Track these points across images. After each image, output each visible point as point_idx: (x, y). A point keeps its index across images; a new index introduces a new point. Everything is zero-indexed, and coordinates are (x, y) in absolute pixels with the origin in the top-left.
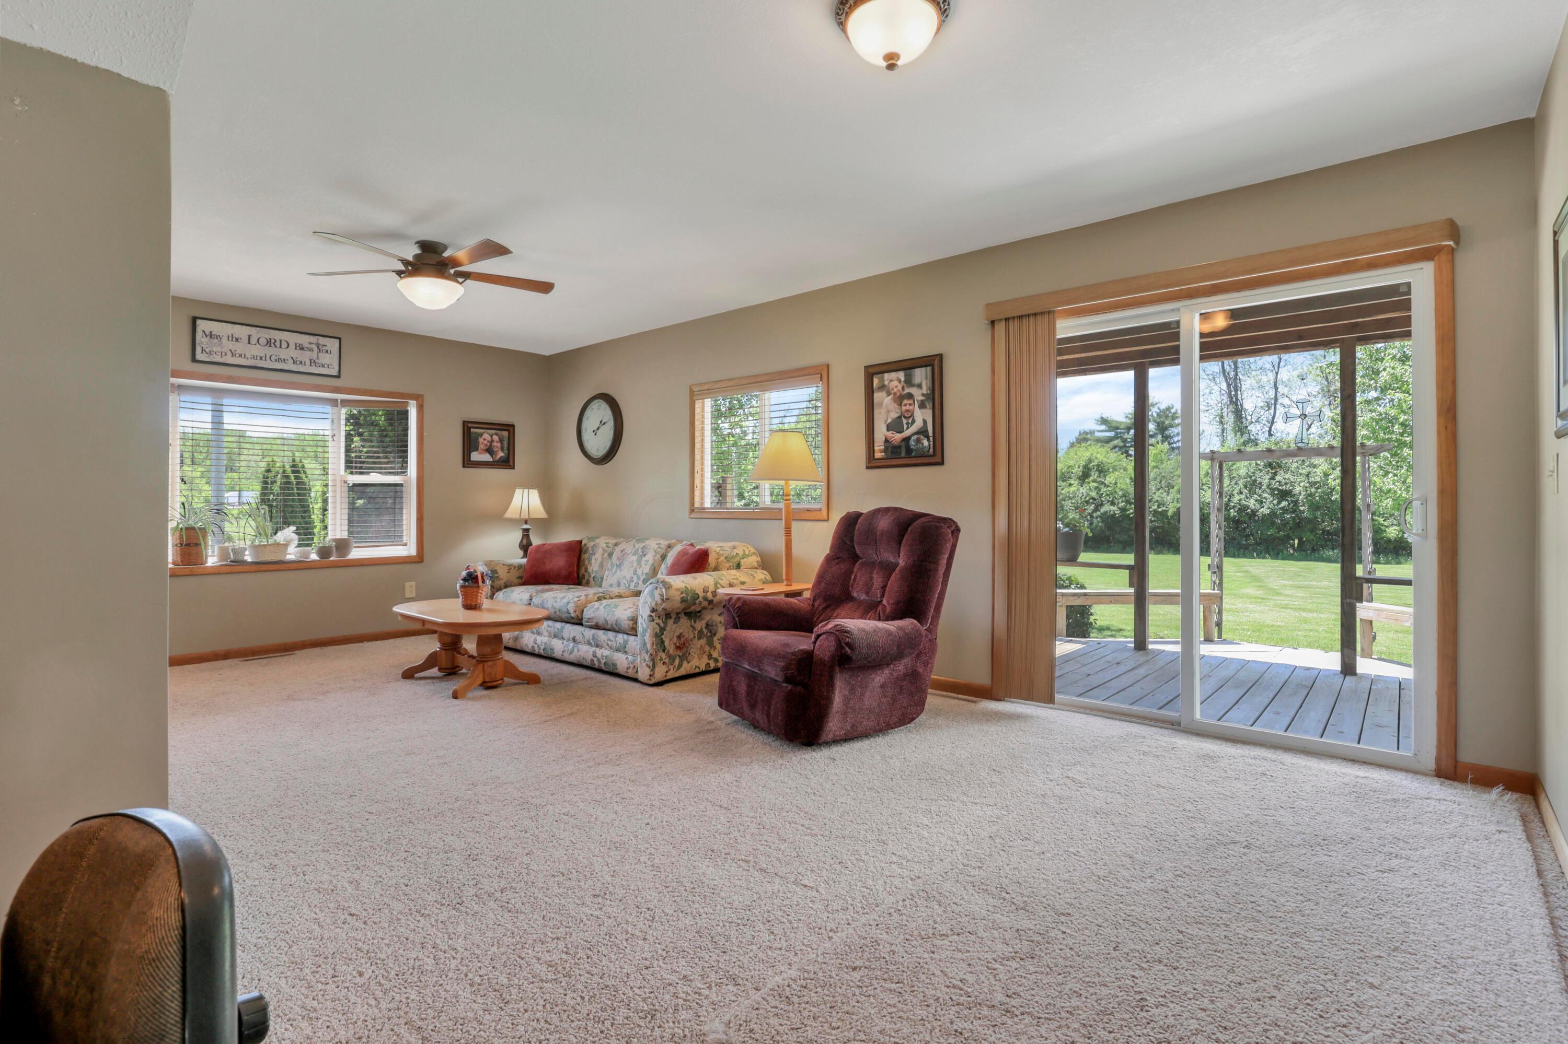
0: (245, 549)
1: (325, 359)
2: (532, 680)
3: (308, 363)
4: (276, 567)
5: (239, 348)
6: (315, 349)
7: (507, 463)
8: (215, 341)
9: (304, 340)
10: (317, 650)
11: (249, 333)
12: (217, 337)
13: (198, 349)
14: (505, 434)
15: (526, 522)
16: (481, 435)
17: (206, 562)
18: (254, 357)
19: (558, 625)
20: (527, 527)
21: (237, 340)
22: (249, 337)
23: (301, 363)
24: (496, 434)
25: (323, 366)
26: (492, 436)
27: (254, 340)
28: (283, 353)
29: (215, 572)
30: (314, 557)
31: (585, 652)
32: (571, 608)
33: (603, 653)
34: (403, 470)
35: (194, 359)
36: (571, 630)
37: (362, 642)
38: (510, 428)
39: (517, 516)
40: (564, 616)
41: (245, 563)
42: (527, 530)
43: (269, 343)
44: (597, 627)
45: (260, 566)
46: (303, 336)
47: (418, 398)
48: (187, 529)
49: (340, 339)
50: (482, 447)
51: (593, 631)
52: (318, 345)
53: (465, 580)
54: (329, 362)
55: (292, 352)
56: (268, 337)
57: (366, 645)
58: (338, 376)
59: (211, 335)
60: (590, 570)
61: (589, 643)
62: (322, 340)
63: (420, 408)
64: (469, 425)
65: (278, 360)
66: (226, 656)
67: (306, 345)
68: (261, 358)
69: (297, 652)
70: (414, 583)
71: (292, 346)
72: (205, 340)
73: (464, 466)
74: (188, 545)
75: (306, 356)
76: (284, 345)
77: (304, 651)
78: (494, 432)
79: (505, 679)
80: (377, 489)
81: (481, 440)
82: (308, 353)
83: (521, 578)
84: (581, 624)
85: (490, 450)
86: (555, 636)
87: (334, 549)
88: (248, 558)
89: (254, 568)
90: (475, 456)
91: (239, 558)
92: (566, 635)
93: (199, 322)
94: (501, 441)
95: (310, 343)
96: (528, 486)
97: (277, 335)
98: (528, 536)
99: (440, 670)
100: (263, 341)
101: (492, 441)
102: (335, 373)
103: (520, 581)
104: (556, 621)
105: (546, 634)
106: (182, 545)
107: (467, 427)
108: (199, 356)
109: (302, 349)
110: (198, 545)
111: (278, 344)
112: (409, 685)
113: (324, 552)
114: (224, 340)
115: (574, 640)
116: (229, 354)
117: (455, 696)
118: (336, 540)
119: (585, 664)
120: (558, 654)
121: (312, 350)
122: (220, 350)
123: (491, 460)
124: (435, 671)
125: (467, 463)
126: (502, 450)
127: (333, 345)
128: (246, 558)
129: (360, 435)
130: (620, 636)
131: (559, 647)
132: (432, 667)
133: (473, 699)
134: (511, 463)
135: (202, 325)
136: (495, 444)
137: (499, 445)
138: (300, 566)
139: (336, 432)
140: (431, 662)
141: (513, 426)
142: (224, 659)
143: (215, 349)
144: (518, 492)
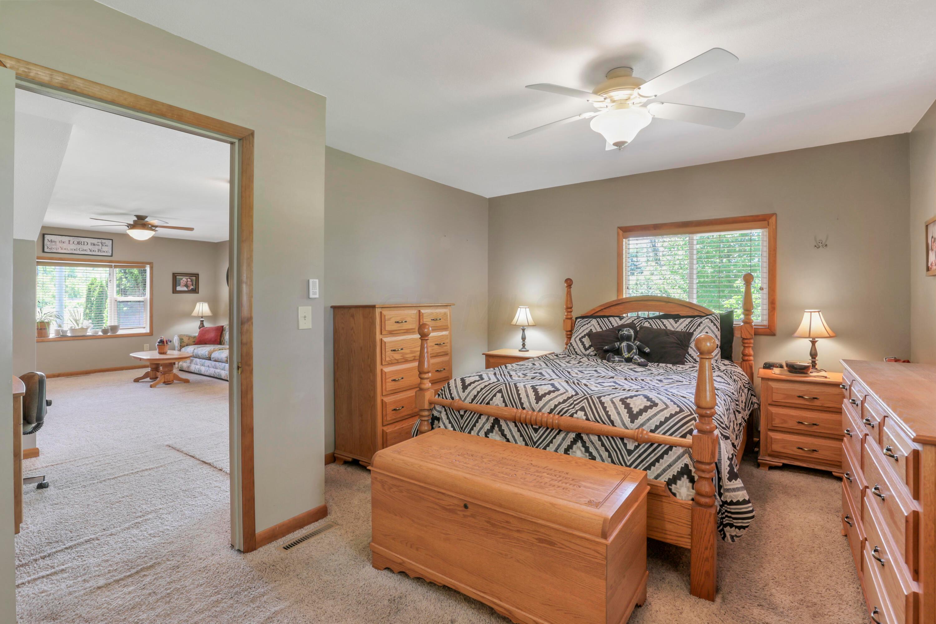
0: (67, 331)
1: (105, 249)
2: (187, 381)
3: (97, 251)
4: (82, 338)
5: (64, 246)
6: (100, 245)
7: (195, 291)
8: (53, 243)
9: (95, 241)
10: (102, 373)
11: (69, 239)
12: (54, 242)
13: (46, 247)
14: (194, 278)
15: (202, 317)
16: (182, 279)
17: (49, 336)
18: (71, 250)
19: (204, 361)
20: (202, 319)
21: (63, 243)
22: (69, 241)
23: (94, 251)
24: (189, 278)
25: (104, 252)
26: (187, 279)
27: (71, 242)
28: (85, 247)
29: (54, 340)
30: (100, 333)
31: (211, 371)
32: (207, 353)
33: (218, 371)
34: (144, 294)
35: (43, 251)
36: (207, 362)
37: (123, 370)
38: (197, 276)
39: (196, 315)
40: (204, 357)
41: (67, 336)
42: (203, 321)
43: (78, 243)
44: (215, 361)
45: (74, 338)
46: (95, 239)
47: (151, 264)
48: (40, 322)
49: (112, 240)
50: (182, 284)
51: (215, 362)
52: (102, 243)
53: (159, 342)
54: (107, 250)
55: (90, 247)
56: (78, 241)
57: (124, 371)
58: (112, 256)
59: (51, 241)
60: (225, 338)
61: (213, 368)
62: (104, 241)
63: (151, 268)
64: (176, 275)
65: (83, 250)
66: (58, 376)
67: (96, 243)
68: (75, 250)
69: (92, 374)
70: (148, 345)
71: (89, 244)
72: (49, 243)
73: (173, 293)
74: (41, 329)
75: (96, 248)
76: (86, 244)
77: (95, 374)
78: (188, 277)
79: (175, 381)
80: (134, 303)
81: (182, 281)
82: (97, 247)
83: (194, 342)
84: (211, 360)
85: (186, 286)
86: (202, 365)
87: (110, 330)
88: (69, 334)
89: (72, 338)
90: (179, 288)
91: (64, 334)
92: (206, 365)
93: (46, 236)
94: (192, 281)
95: (98, 242)
96: (203, 300)
97: (82, 240)
98: (203, 323)
99: (150, 379)
100: (76, 242)
101: (187, 281)
102: (110, 254)
103: (194, 343)
104: (203, 359)
105: (199, 364)
106: (38, 329)
107: (175, 276)
108: (46, 250)
109: (94, 245)
110: (45, 329)
111: (83, 243)
112: (136, 384)
113: (105, 331)
114: (58, 243)
115: (208, 366)
116: (60, 248)
117: (151, 387)
118: (110, 326)
119: (212, 376)
120: (203, 372)
121: (99, 245)
122: (55, 247)
123: (187, 290)
124: (148, 379)
125: (175, 291)
126: (192, 285)
127: (109, 243)
128: (67, 334)
129: (126, 278)
130: (223, 364)
131: (203, 370)
132: (147, 377)
133: (159, 388)
134: (197, 291)
135: (47, 237)
136: (189, 283)
137: (191, 283)
138: (94, 337)
139: (111, 279)
140: (146, 375)
141: (198, 274)
142: (58, 377)
143: (53, 247)
144: (198, 304)
